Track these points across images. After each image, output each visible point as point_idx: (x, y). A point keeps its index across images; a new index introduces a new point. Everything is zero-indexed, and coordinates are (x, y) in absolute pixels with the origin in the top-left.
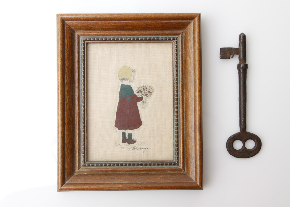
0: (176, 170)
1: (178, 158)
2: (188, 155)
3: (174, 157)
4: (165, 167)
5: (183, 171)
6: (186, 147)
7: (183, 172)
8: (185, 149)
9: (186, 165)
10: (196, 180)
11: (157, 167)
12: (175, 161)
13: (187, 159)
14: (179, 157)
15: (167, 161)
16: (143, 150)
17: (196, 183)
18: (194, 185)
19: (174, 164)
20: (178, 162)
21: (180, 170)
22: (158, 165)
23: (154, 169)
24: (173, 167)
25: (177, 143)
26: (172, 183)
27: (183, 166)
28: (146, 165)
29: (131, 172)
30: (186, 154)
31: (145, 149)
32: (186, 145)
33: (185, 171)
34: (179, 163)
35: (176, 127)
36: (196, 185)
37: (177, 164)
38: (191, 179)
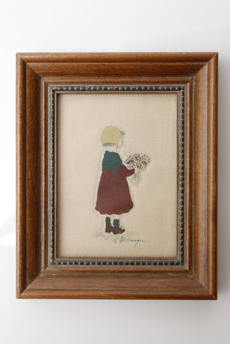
0: (179, 272)
1: (182, 255)
2: (198, 252)
3: (177, 253)
4: (164, 268)
5: (190, 273)
6: (195, 240)
7: (190, 274)
8: (193, 242)
9: (194, 265)
10: (209, 288)
11: (153, 266)
12: (179, 259)
13: (195, 256)
14: (185, 253)
15: (168, 259)
16: (134, 243)
17: (208, 291)
18: (206, 294)
19: (178, 264)
20: (183, 261)
21: (186, 272)
22: (155, 264)
23: (149, 269)
24: (175, 268)
25: (182, 235)
26: (175, 290)
27: (190, 267)
28: (138, 264)
29: (117, 274)
30: (195, 250)
31: (136, 242)
32: (194, 237)
33: (192, 273)
34: (185, 262)
35: (180, 212)
36: (209, 295)
37: (182, 264)
38: (201, 287)
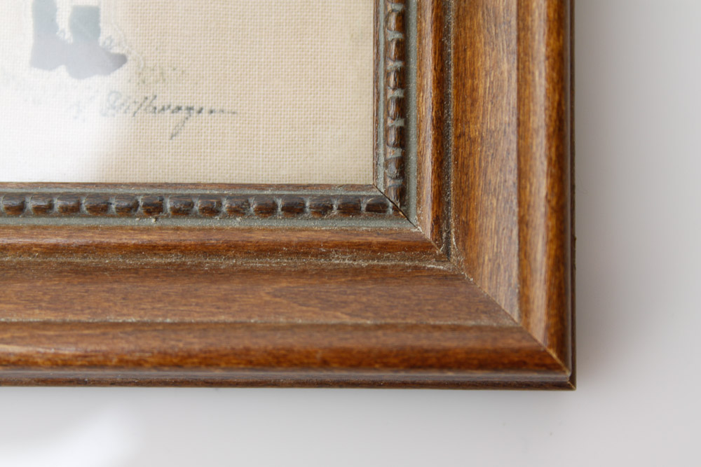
0: (384, 247)
1: (402, 163)
2: (473, 141)
3: (376, 156)
4: (310, 228)
5: (439, 251)
6: (461, 86)
7: (439, 259)
8: (453, 103)
9: (459, 211)
10: (525, 311)
11: (258, 223)
12: (386, 185)
13: (463, 169)
14: (413, 157)
15: (329, 186)
16: (170, 120)
17: (524, 331)
18: (511, 342)
19: (377, 208)
20: (402, 193)
21: (418, 248)
22: (267, 210)
23: (236, 238)
24: (366, 228)
25: (399, 64)
26: (356, 327)
27: (438, 221)
28: (184, 210)
29: (77, 260)
30: (458, 137)
31: (183, 114)
32: (457, 74)
33: (447, 252)
34: (413, 201)
36: (525, 344)
37: (395, 209)
38: (490, 307)
